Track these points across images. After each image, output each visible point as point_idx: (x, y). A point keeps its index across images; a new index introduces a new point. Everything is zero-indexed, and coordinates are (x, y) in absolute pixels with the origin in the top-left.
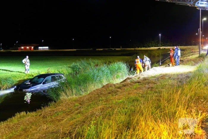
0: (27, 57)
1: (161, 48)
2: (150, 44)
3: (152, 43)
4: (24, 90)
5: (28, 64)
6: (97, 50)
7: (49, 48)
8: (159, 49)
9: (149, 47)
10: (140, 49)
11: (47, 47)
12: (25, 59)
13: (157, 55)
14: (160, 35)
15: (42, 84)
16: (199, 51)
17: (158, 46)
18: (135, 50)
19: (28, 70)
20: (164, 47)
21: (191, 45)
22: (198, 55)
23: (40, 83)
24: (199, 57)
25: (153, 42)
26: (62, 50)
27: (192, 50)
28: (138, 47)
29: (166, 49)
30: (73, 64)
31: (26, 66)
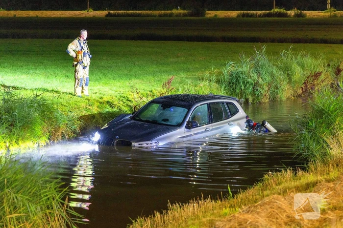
0: (85, 34)
4: (135, 145)
5: (87, 60)
12: (76, 41)
19: (86, 85)
23: (179, 125)
31: (79, 68)
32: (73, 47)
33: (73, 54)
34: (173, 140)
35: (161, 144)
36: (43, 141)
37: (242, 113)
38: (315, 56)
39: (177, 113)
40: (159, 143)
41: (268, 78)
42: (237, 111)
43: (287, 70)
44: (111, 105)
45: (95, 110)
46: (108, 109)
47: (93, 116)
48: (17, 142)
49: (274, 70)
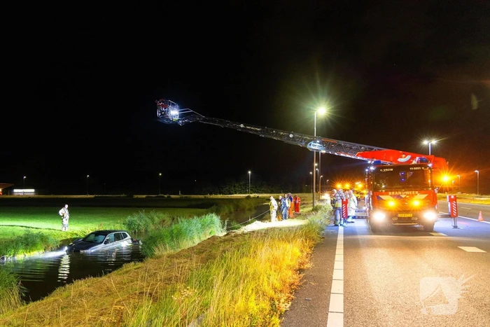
1: (252, 195)
2: (233, 188)
3: (234, 187)
4: (82, 251)
5: (67, 217)
6: (136, 196)
7: (35, 192)
8: (248, 197)
9: (230, 194)
10: (214, 196)
11: (33, 190)
12: (63, 209)
13: (247, 207)
14: (250, 172)
15: (103, 244)
16: (313, 203)
17: (246, 193)
18: (205, 199)
19: (67, 227)
20: (257, 195)
21: (301, 191)
22: (311, 208)
23: (102, 243)
24: (313, 210)
25: (237, 185)
26: (64, 196)
27: (303, 200)
28: (211, 194)
29: (260, 198)
30: (129, 218)
31: (64, 220)
32: (61, 212)
33: (62, 215)
34: (98, 249)
35: (92, 251)
36: (42, 251)
37: (129, 237)
38: (164, 213)
39: (101, 238)
40: (92, 250)
41: (144, 223)
42: (127, 236)
43: (152, 219)
44: (76, 234)
45: (69, 237)
46: (75, 236)
47: (67, 239)
48: (29, 252)
49: (147, 219)
